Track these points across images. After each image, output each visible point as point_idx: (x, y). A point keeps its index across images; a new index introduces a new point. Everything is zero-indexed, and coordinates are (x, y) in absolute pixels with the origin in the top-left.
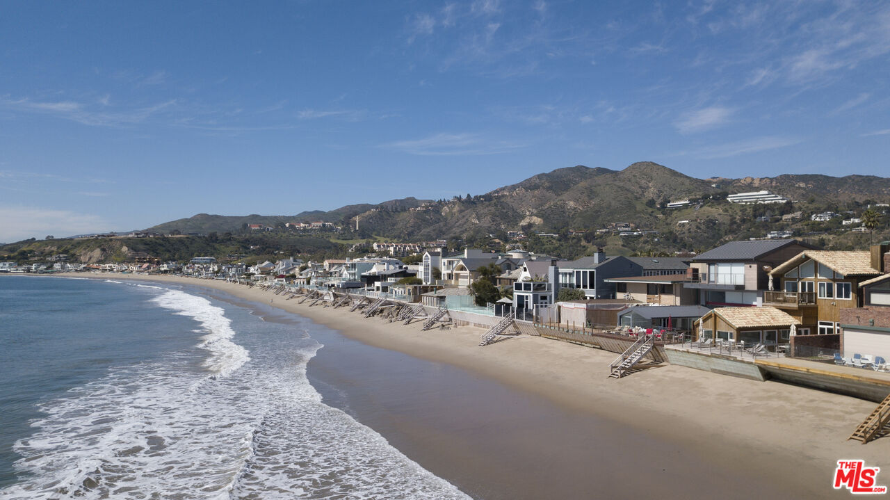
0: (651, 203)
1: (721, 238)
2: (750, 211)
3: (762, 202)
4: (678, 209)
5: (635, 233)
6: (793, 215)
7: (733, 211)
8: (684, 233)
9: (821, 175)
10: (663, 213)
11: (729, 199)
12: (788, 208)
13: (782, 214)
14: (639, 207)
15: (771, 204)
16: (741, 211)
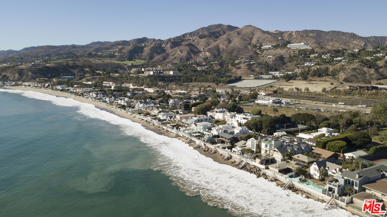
0: (255, 46)
1: (285, 64)
2: (297, 52)
3: (301, 48)
4: (267, 50)
5: (252, 63)
6: (315, 55)
7: (290, 52)
8: (270, 62)
9: (320, 30)
10: (260, 51)
11: (288, 46)
12: (312, 52)
13: (310, 54)
14: (250, 48)
15: (305, 49)
16: (293, 52)
